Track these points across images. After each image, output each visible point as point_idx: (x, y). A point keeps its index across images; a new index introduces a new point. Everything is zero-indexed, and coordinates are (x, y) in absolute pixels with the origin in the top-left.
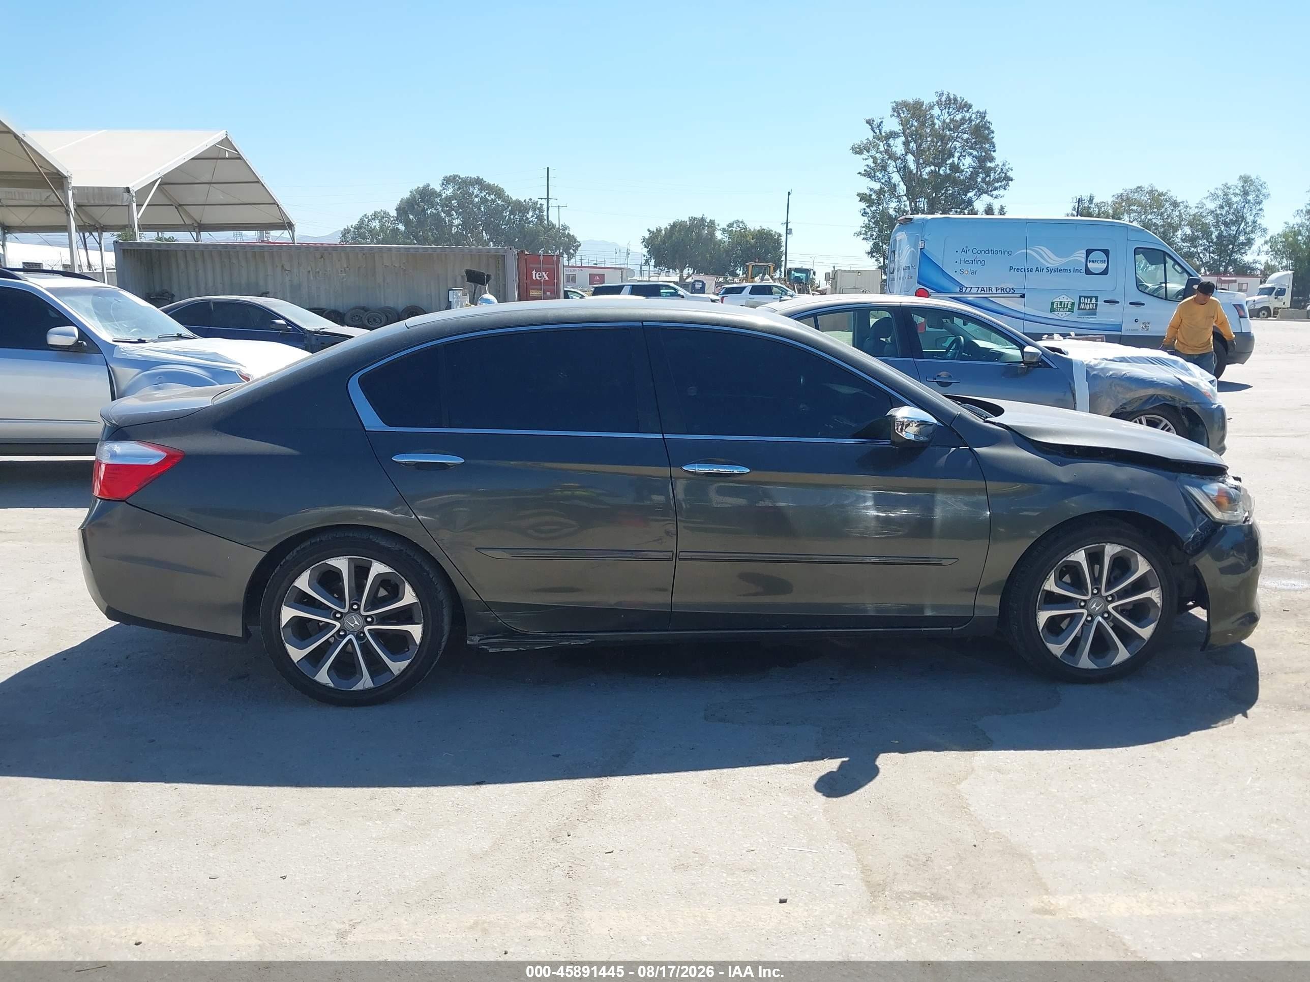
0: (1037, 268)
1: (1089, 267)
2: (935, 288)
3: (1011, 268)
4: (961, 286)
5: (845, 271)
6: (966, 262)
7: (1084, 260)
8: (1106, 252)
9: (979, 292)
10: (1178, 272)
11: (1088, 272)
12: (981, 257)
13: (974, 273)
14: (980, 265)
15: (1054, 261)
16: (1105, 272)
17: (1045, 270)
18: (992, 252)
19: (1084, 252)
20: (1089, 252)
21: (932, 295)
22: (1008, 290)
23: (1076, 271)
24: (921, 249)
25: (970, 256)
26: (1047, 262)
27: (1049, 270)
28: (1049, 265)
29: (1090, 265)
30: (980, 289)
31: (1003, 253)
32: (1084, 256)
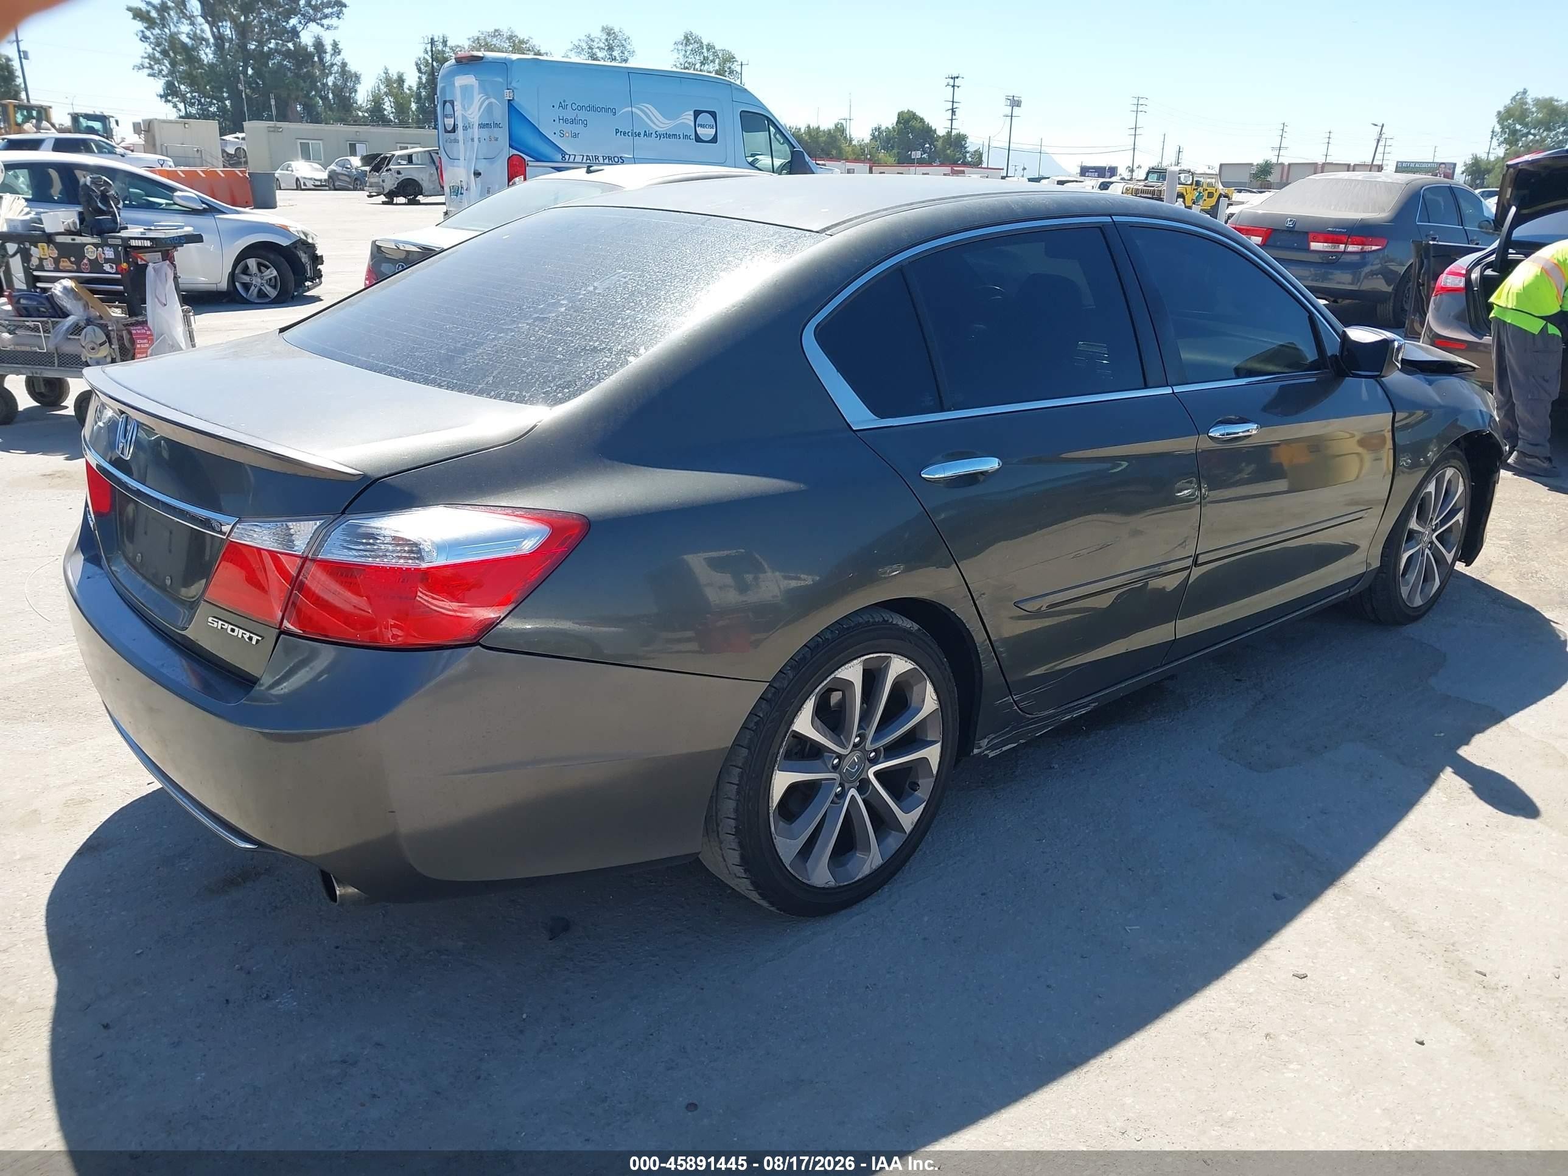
0: (645, 132)
1: (698, 132)
2: (535, 155)
3: (617, 131)
4: (564, 154)
5: (164, 121)
6: (566, 121)
7: (692, 124)
8: (713, 114)
9: (584, 161)
10: (779, 142)
11: (698, 139)
12: (582, 115)
13: (575, 136)
14: (581, 126)
15: (660, 122)
16: (714, 140)
17: (654, 135)
18: (592, 109)
19: (692, 113)
20: (697, 114)
21: (530, 164)
22: (616, 159)
23: (686, 137)
24: (509, 100)
25: (569, 114)
26: (657, 126)
27: (659, 136)
28: (657, 129)
29: (700, 130)
30: (585, 157)
31: (607, 110)
32: (692, 118)
